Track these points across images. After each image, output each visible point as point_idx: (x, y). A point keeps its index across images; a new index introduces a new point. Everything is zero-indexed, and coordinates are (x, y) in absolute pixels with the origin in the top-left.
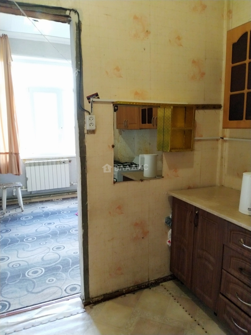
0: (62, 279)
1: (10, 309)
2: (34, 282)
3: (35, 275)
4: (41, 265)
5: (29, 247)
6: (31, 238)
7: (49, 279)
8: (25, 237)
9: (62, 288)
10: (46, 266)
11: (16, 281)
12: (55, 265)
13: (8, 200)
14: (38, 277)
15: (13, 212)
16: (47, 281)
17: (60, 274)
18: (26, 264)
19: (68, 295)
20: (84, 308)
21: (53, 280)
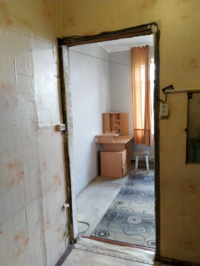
0: (150, 232)
1: (108, 238)
2: (130, 226)
3: (133, 222)
4: (140, 216)
5: (140, 200)
6: (144, 194)
7: (141, 228)
8: (141, 192)
9: (146, 239)
10: (144, 218)
11: (120, 221)
12: (150, 220)
13: (139, 163)
14: (135, 224)
15: (141, 172)
16: (139, 230)
17: (150, 228)
18: (132, 211)
19: (147, 246)
20: (154, 262)
21: (143, 230)
